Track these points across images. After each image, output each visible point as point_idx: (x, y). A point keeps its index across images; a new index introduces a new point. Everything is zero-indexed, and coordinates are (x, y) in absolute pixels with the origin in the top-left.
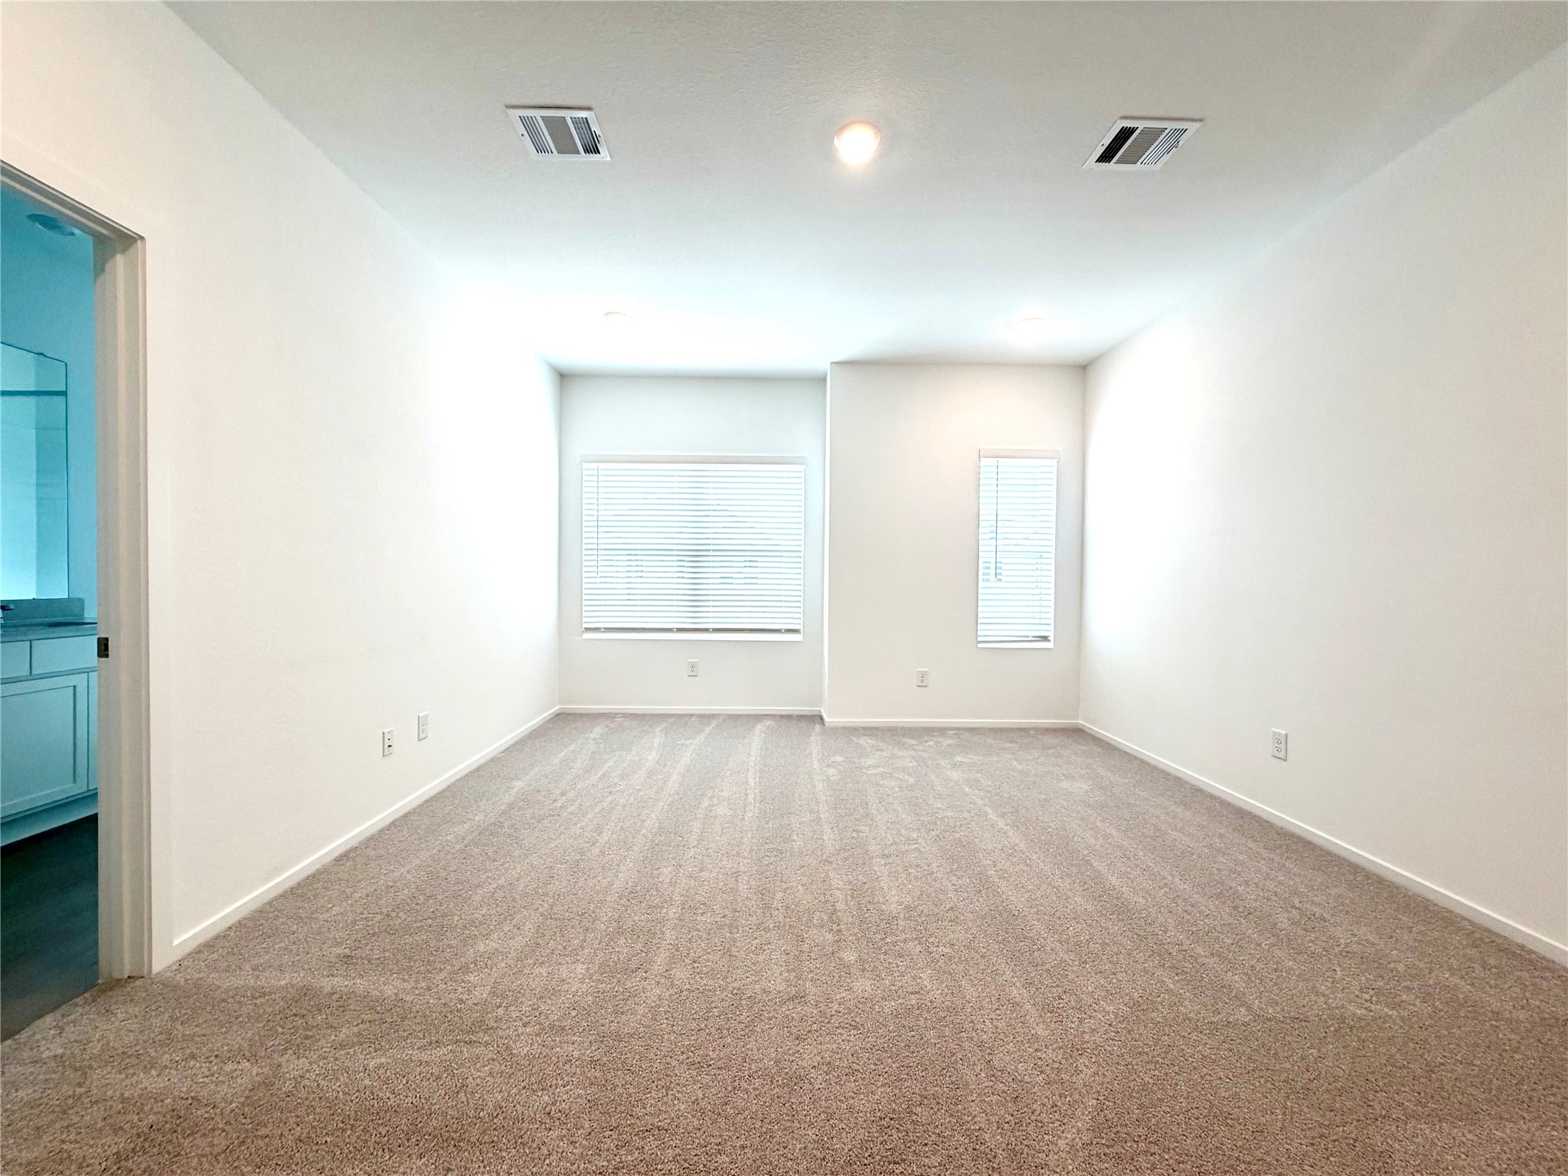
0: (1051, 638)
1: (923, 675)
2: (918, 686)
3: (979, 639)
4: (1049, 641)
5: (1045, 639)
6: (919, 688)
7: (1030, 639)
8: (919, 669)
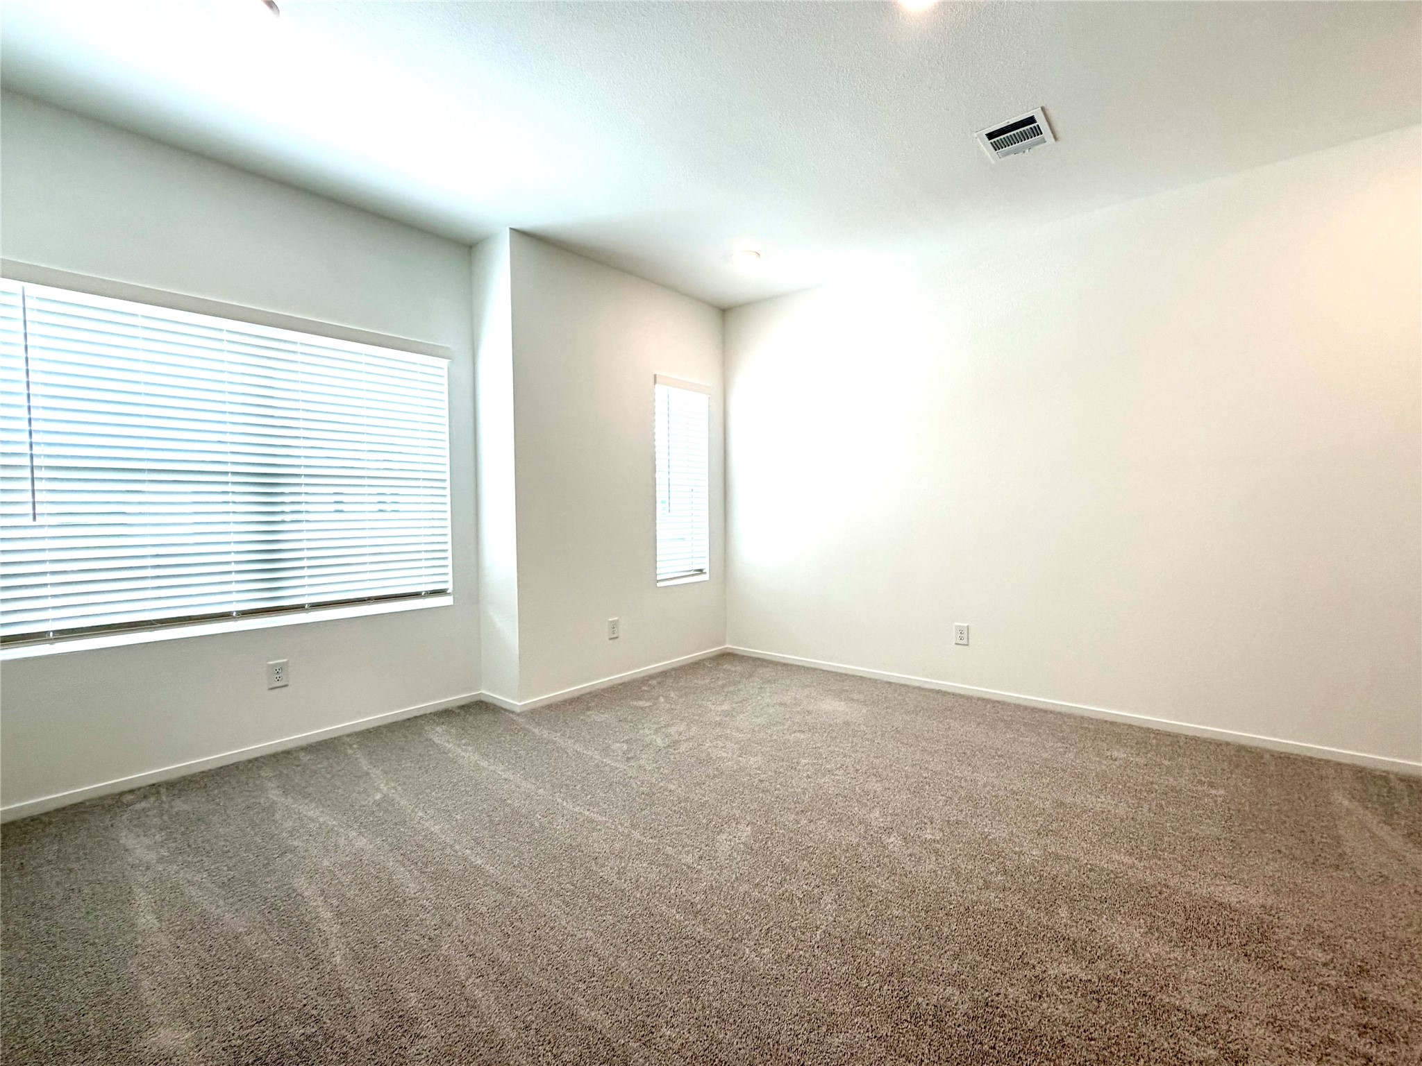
0: (707, 570)
1: (614, 626)
2: (611, 639)
3: (659, 578)
4: (705, 573)
5: (701, 571)
6: (611, 641)
7: (692, 573)
8: (610, 620)
